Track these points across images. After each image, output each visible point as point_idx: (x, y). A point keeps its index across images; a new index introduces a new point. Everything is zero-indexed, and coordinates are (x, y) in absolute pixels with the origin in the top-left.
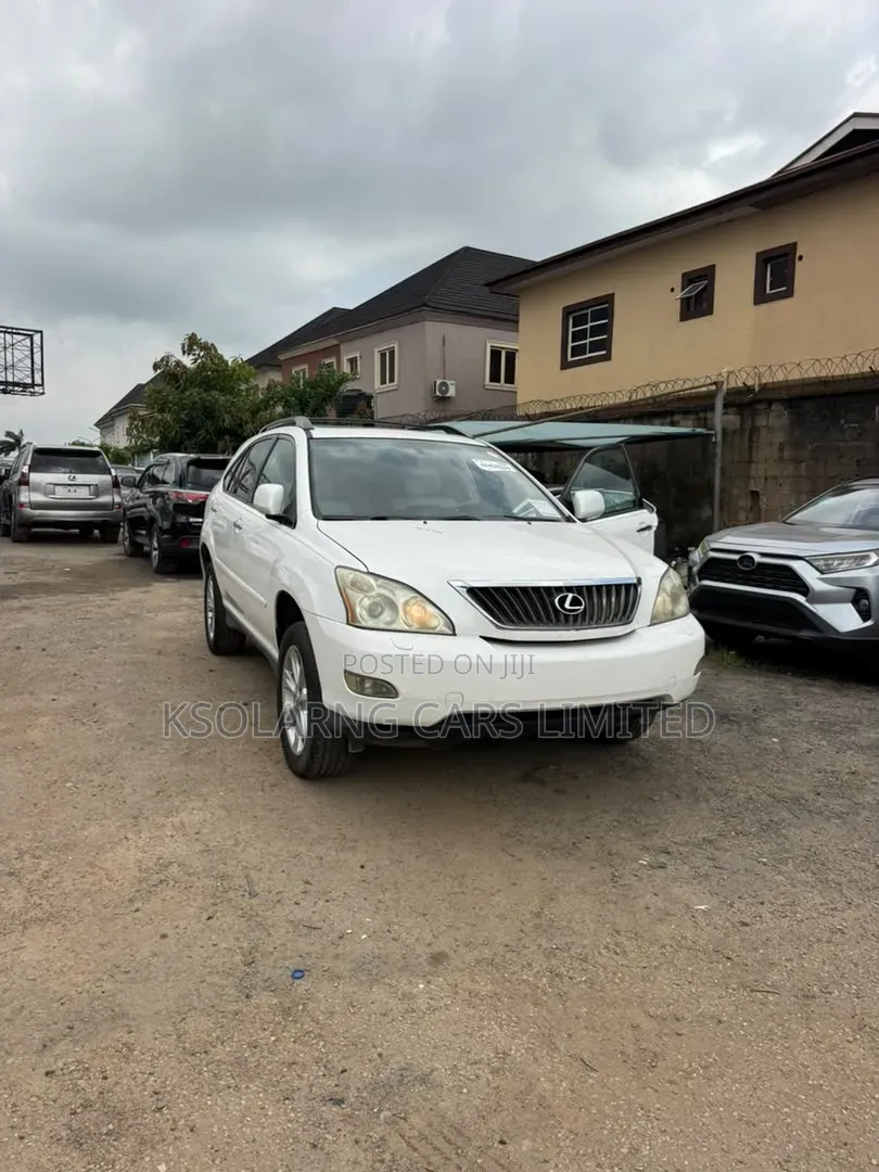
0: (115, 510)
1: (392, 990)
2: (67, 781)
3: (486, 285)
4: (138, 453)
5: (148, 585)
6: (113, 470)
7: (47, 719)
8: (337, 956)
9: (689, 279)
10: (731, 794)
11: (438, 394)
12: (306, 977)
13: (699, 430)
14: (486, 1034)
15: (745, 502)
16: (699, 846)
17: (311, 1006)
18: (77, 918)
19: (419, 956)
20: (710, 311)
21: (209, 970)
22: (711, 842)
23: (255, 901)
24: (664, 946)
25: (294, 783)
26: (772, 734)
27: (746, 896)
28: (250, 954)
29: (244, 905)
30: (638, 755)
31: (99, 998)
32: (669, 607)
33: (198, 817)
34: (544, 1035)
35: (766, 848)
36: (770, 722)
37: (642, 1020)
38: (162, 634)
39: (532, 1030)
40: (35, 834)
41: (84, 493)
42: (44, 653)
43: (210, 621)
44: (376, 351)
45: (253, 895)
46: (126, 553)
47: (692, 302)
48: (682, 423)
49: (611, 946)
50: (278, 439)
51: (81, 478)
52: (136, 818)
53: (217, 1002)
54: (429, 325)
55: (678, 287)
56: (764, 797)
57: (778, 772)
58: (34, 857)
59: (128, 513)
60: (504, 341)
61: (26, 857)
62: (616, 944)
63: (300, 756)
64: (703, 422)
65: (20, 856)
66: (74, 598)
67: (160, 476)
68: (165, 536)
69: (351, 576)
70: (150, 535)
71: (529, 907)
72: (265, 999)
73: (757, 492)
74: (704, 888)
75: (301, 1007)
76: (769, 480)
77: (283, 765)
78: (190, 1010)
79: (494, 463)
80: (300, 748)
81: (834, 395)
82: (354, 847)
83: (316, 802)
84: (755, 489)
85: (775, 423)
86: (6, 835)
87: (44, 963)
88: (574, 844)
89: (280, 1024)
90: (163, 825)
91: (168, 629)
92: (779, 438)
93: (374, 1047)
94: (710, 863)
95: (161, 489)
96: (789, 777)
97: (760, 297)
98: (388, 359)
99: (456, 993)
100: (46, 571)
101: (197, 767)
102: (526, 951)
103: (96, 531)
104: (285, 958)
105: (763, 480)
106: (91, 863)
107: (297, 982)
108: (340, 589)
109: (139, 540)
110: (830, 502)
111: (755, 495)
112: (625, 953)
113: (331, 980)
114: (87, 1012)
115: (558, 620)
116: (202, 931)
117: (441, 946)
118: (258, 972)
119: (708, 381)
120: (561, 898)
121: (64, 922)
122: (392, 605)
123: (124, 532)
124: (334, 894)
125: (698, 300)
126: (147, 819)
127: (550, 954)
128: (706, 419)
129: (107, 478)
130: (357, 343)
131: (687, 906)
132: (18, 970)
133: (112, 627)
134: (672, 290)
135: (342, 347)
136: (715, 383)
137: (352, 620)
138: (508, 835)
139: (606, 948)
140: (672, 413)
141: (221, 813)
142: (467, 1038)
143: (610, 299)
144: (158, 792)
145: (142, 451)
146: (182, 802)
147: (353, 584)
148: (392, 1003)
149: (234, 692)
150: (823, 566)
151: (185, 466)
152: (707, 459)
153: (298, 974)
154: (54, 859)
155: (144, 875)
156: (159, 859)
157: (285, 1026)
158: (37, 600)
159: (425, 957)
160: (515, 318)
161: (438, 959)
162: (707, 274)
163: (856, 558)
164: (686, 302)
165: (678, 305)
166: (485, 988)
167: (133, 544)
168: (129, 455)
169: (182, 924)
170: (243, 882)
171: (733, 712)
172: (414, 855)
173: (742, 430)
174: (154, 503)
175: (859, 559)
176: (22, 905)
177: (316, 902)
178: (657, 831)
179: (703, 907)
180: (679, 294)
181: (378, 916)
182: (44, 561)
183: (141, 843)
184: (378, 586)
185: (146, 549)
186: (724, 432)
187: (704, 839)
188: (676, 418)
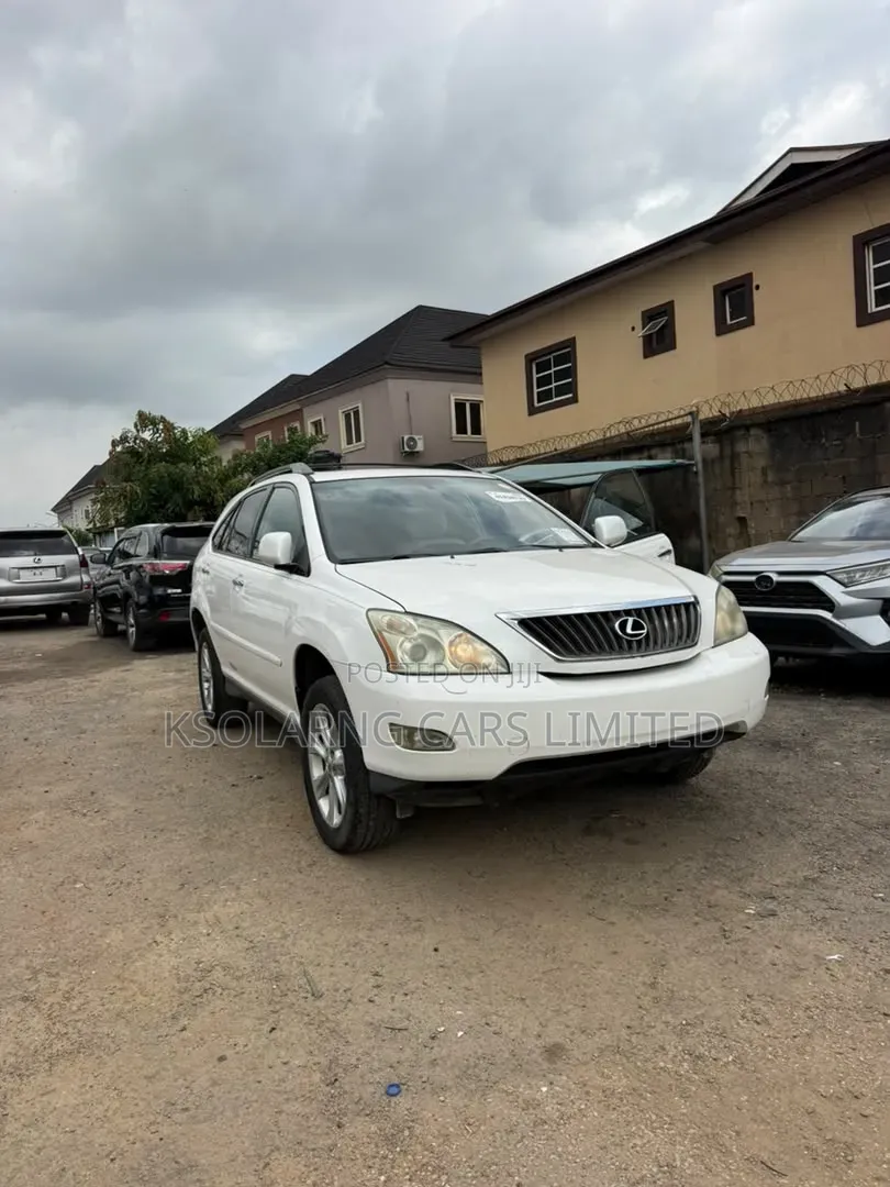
0: (84, 590)
1: (511, 1098)
2: (75, 882)
3: (443, 340)
4: (100, 534)
5: (128, 664)
6: (79, 549)
7: (42, 813)
8: (434, 1063)
9: (649, 316)
10: (815, 826)
11: (407, 449)
12: (403, 1092)
13: (679, 461)
14: (639, 1142)
15: (732, 530)
16: (803, 886)
17: (418, 1130)
18: (112, 1046)
19: (532, 1052)
20: (673, 346)
21: (285, 1096)
22: (814, 880)
23: (321, 1003)
24: (808, 1008)
25: (333, 860)
26: (831, 758)
27: (877, 939)
28: (330, 1069)
29: (309, 1009)
30: (701, 793)
31: (156, 1147)
32: (729, 625)
33: (234, 908)
34: (707, 1136)
35: (877, 881)
36: (824, 745)
37: (813, 1102)
38: (152, 712)
39: (692, 1131)
40: (49, 948)
41: (50, 575)
42: (27, 743)
43: (206, 692)
44: (340, 411)
45: (317, 996)
46: (99, 633)
47: (654, 337)
48: (659, 456)
49: (749, 1015)
50: (274, 488)
51: (47, 560)
52: (162, 917)
53: (303, 1136)
54: (391, 383)
55: (639, 324)
56: (851, 825)
57: (855, 796)
58: (50, 975)
59: (100, 592)
60: (468, 393)
61: (41, 977)
62: (753, 1011)
63: (338, 829)
64: (681, 453)
65: (34, 978)
66: (52, 683)
67: (132, 551)
68: (142, 611)
69: (387, 618)
70: (125, 612)
71: (640, 979)
72: (359, 1127)
73: (744, 518)
74: (828, 933)
75: (407, 1133)
76: (755, 505)
77: (317, 840)
78: (273, 1151)
79: (510, 495)
80: (337, 820)
81: (814, 415)
82: (420, 926)
83: (363, 880)
84: (743, 515)
85: (755, 447)
86: (13, 952)
87: (82, 1108)
88: (666, 899)
89: (385, 1157)
90: (196, 923)
91: (157, 706)
92: (761, 462)
93: (510, 1175)
94: (824, 905)
95: (134, 562)
96: (869, 801)
97: (722, 328)
98: (353, 419)
99: (587, 1093)
100: (17, 659)
101: (221, 853)
102: (653, 1031)
103: (65, 615)
104: (372, 1071)
105: (749, 505)
106: (118, 977)
107: (394, 1099)
108: (374, 633)
109: (112, 618)
110: (833, 517)
111: (742, 521)
112: (766, 1021)
113: (434, 1092)
114: (145, 1168)
115: (621, 647)
116: (266, 1047)
117: (554, 1035)
118: (345, 1092)
119: (682, 413)
120: (673, 963)
121: (97, 1053)
122: (436, 645)
123: (94, 613)
124: (411, 986)
125: (660, 337)
126: (176, 917)
127: (682, 1032)
128: (684, 450)
129: (74, 558)
130: (318, 407)
131: (817, 957)
132: (51, 1120)
133: (97, 709)
134: (633, 329)
135: (304, 410)
136: (691, 413)
137: (393, 666)
138: (591, 897)
139: (743, 1017)
140: (649, 448)
141: (259, 902)
142: (619, 1151)
143: (571, 343)
144: (183, 885)
145: (103, 532)
146: (213, 893)
147: (391, 626)
148: (515, 1115)
149: (244, 766)
150: (846, 579)
151: (159, 536)
152: (689, 489)
153: (393, 1090)
154: (74, 976)
155: (184, 985)
156: (198, 963)
157: (393, 1160)
158: (10, 689)
159: (538, 1051)
160: (478, 370)
161: (554, 1052)
162: (667, 310)
163: (878, 568)
164: (647, 340)
165: (640, 342)
166: (620, 1083)
167: (106, 622)
168: (91, 535)
169: (241, 1041)
170: (303, 981)
171: (783, 739)
172: (491, 931)
173: (721, 457)
174: (128, 577)
175: (879, 569)
176: (44, 1036)
177: (393, 998)
178: (752, 875)
179: (836, 957)
180: (640, 332)
181: (469, 1007)
182: (13, 648)
183: (173, 946)
184: (419, 626)
185: (120, 627)
186: (704, 461)
187: (806, 878)
188: (653, 452)
